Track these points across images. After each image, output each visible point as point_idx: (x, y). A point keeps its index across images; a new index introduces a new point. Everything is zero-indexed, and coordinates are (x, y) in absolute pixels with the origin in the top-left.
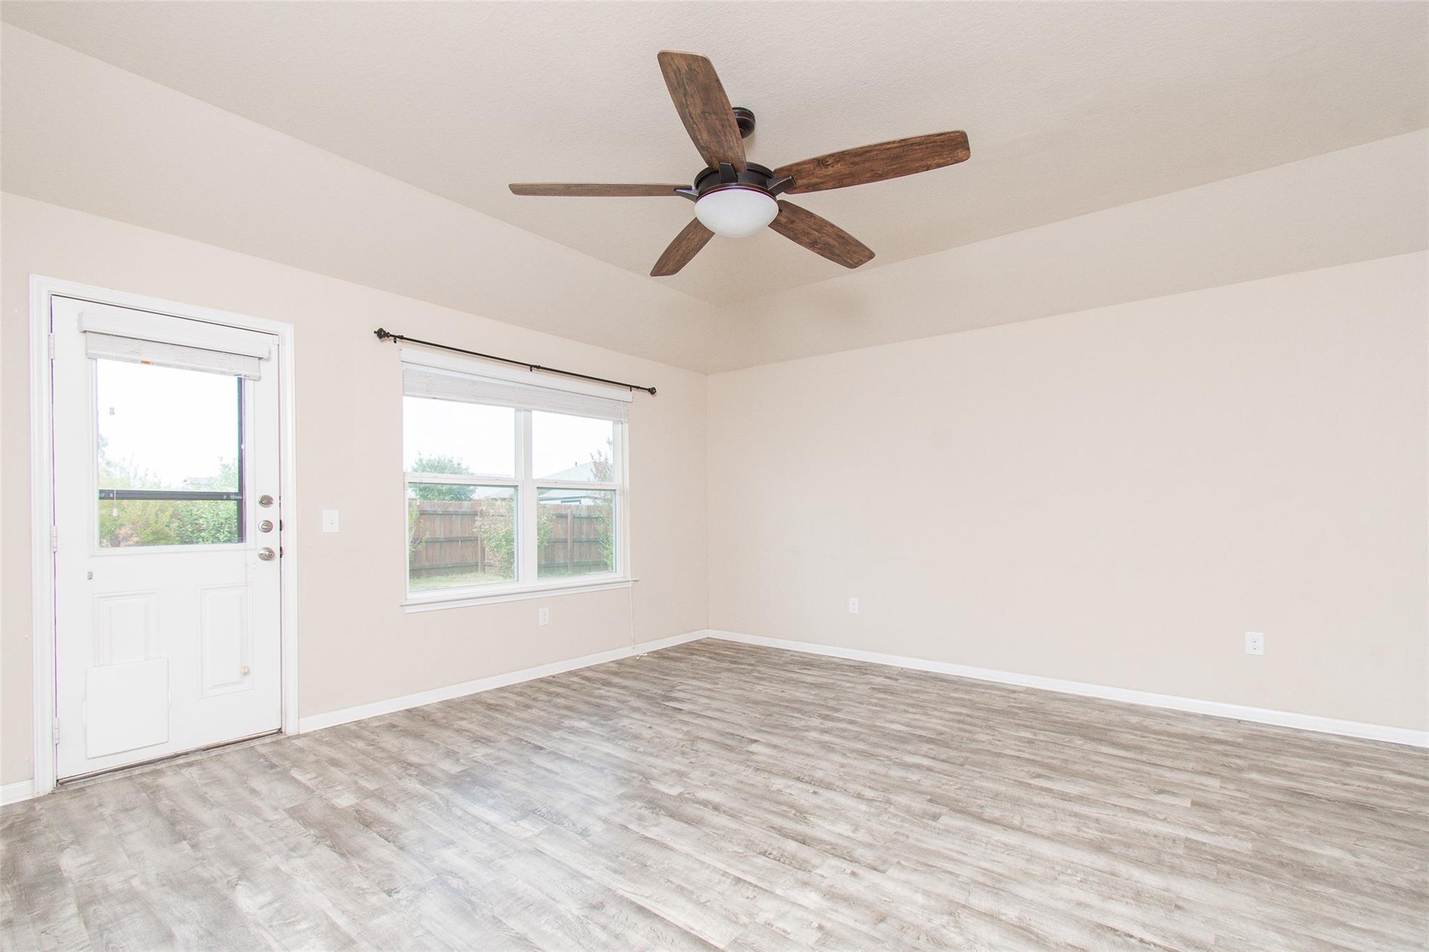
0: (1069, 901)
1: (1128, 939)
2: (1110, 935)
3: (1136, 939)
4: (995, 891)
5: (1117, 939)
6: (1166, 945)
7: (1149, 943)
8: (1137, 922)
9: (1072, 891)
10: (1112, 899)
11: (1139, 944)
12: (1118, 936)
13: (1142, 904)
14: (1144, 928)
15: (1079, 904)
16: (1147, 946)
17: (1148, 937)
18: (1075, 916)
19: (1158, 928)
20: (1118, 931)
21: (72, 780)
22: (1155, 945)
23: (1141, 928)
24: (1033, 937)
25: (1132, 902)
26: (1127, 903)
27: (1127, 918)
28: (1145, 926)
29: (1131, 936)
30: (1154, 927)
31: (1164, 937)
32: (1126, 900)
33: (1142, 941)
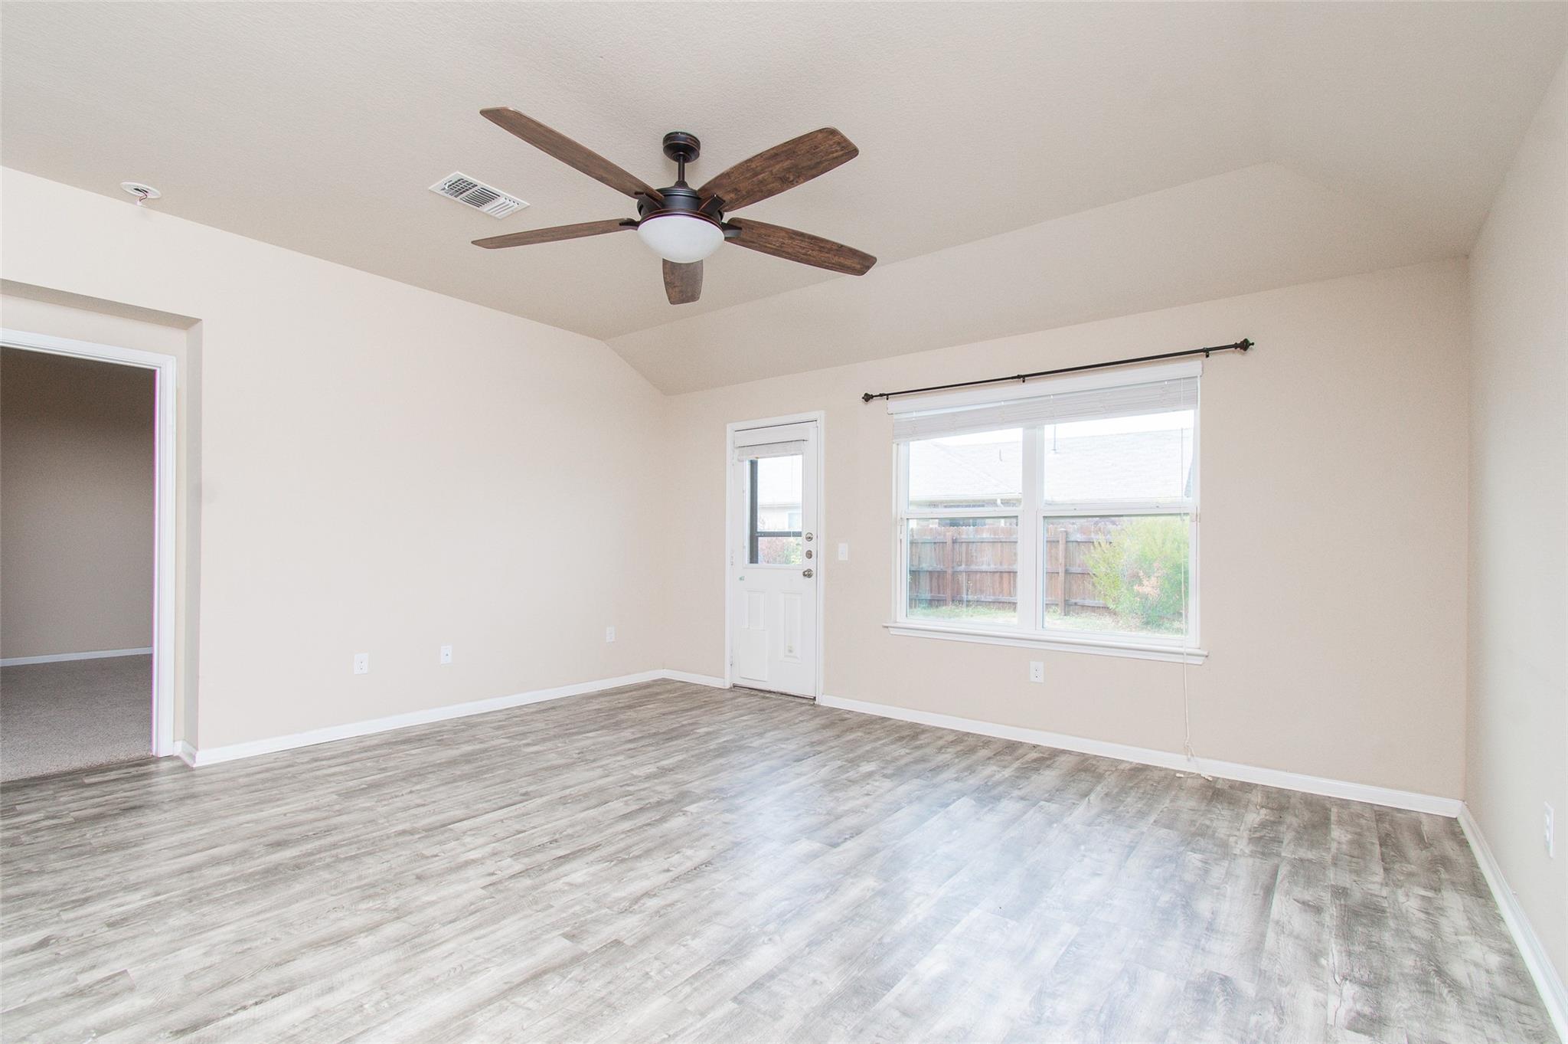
0: (342, 984)
1: (257, 1000)
2: (275, 990)
3: (251, 1005)
4: (402, 941)
5: (266, 992)
6: (221, 1023)
7: (236, 1011)
8: (266, 1019)
9: (354, 992)
10: (312, 1017)
11: (243, 1004)
12: (267, 995)
13: (280, 1038)
14: (253, 1019)
15: (331, 989)
16: (236, 1008)
17: (242, 1015)
18: (320, 979)
19: (242, 1030)
20: (272, 998)
22: (229, 1015)
23: (257, 1017)
24: (325, 943)
25: (292, 1032)
26: (294, 1026)
27: (278, 1014)
28: (255, 1021)
29: (256, 1004)
30: (246, 1028)
31: (229, 1028)
32: (300, 1029)
33: (244, 1008)
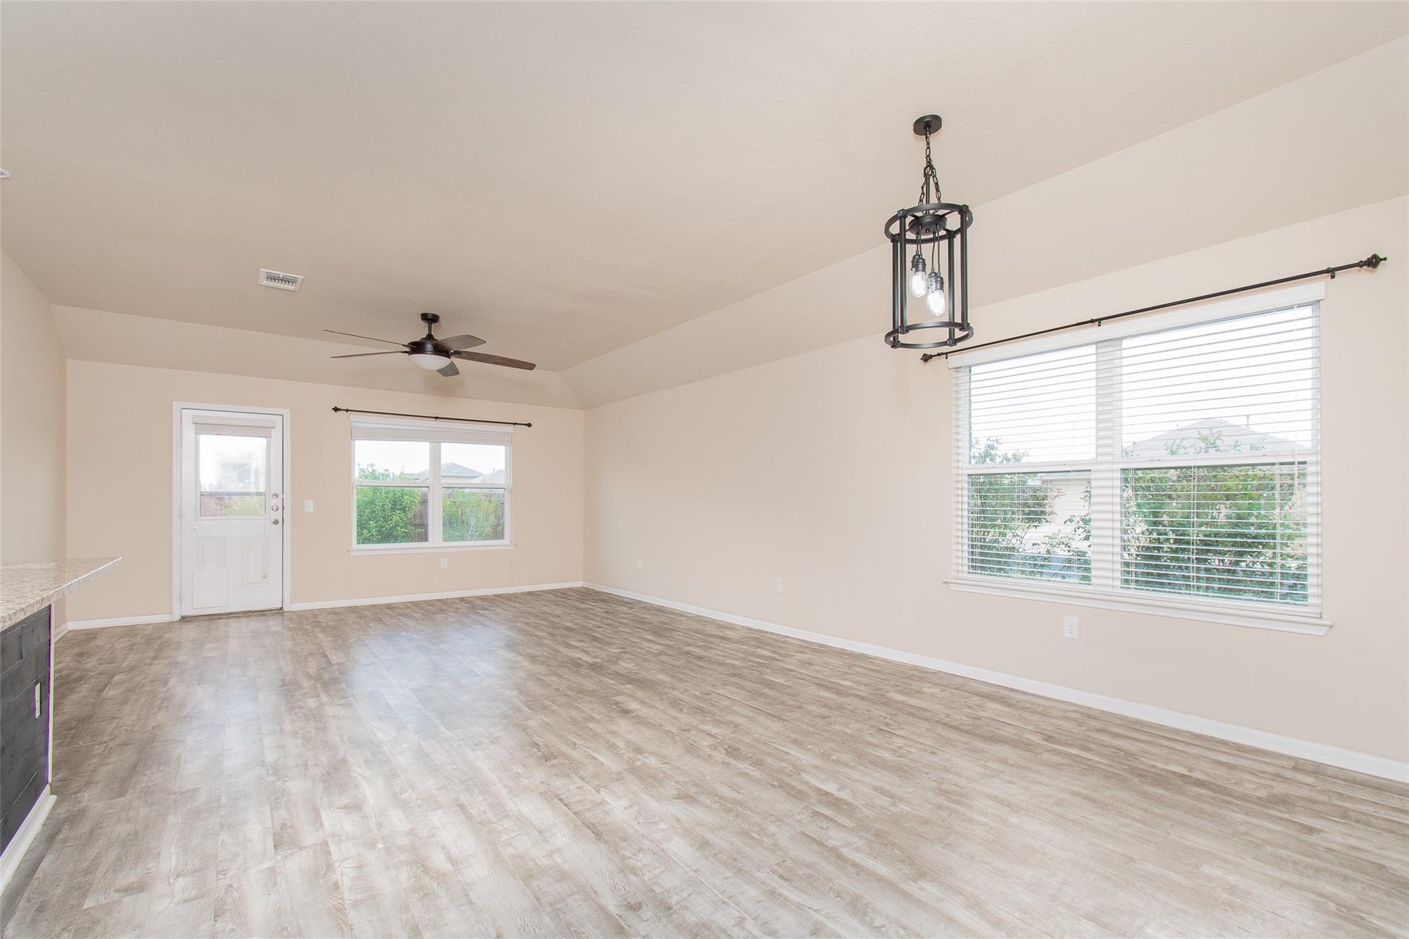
21: (187, 617)
